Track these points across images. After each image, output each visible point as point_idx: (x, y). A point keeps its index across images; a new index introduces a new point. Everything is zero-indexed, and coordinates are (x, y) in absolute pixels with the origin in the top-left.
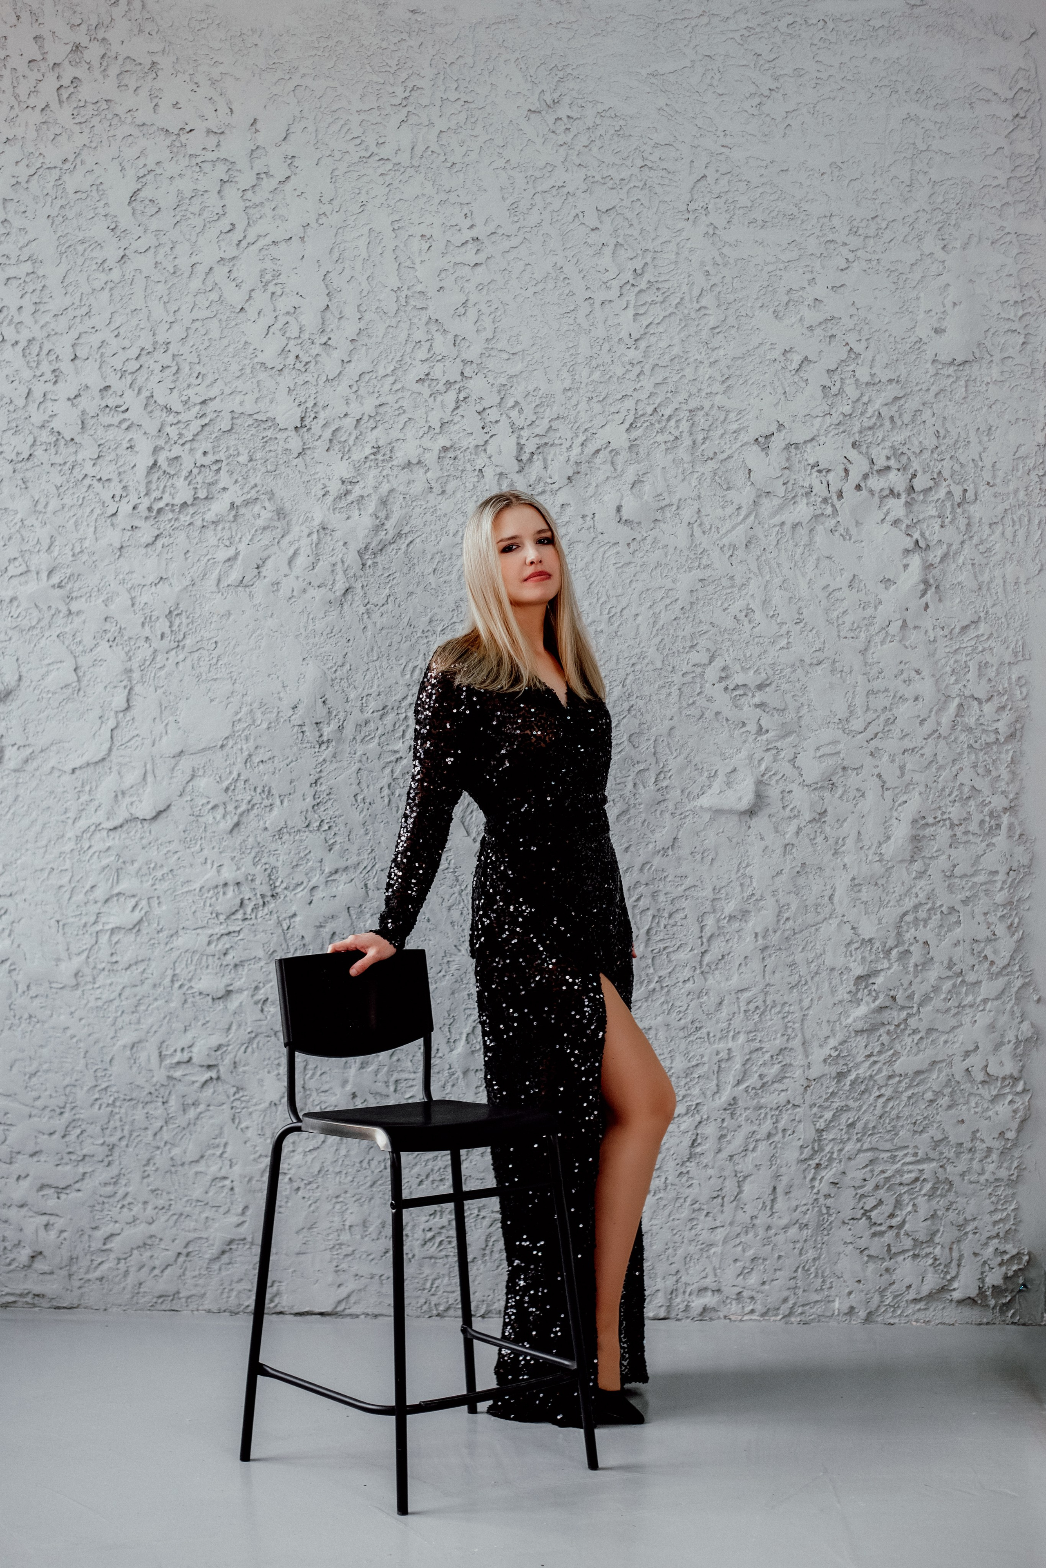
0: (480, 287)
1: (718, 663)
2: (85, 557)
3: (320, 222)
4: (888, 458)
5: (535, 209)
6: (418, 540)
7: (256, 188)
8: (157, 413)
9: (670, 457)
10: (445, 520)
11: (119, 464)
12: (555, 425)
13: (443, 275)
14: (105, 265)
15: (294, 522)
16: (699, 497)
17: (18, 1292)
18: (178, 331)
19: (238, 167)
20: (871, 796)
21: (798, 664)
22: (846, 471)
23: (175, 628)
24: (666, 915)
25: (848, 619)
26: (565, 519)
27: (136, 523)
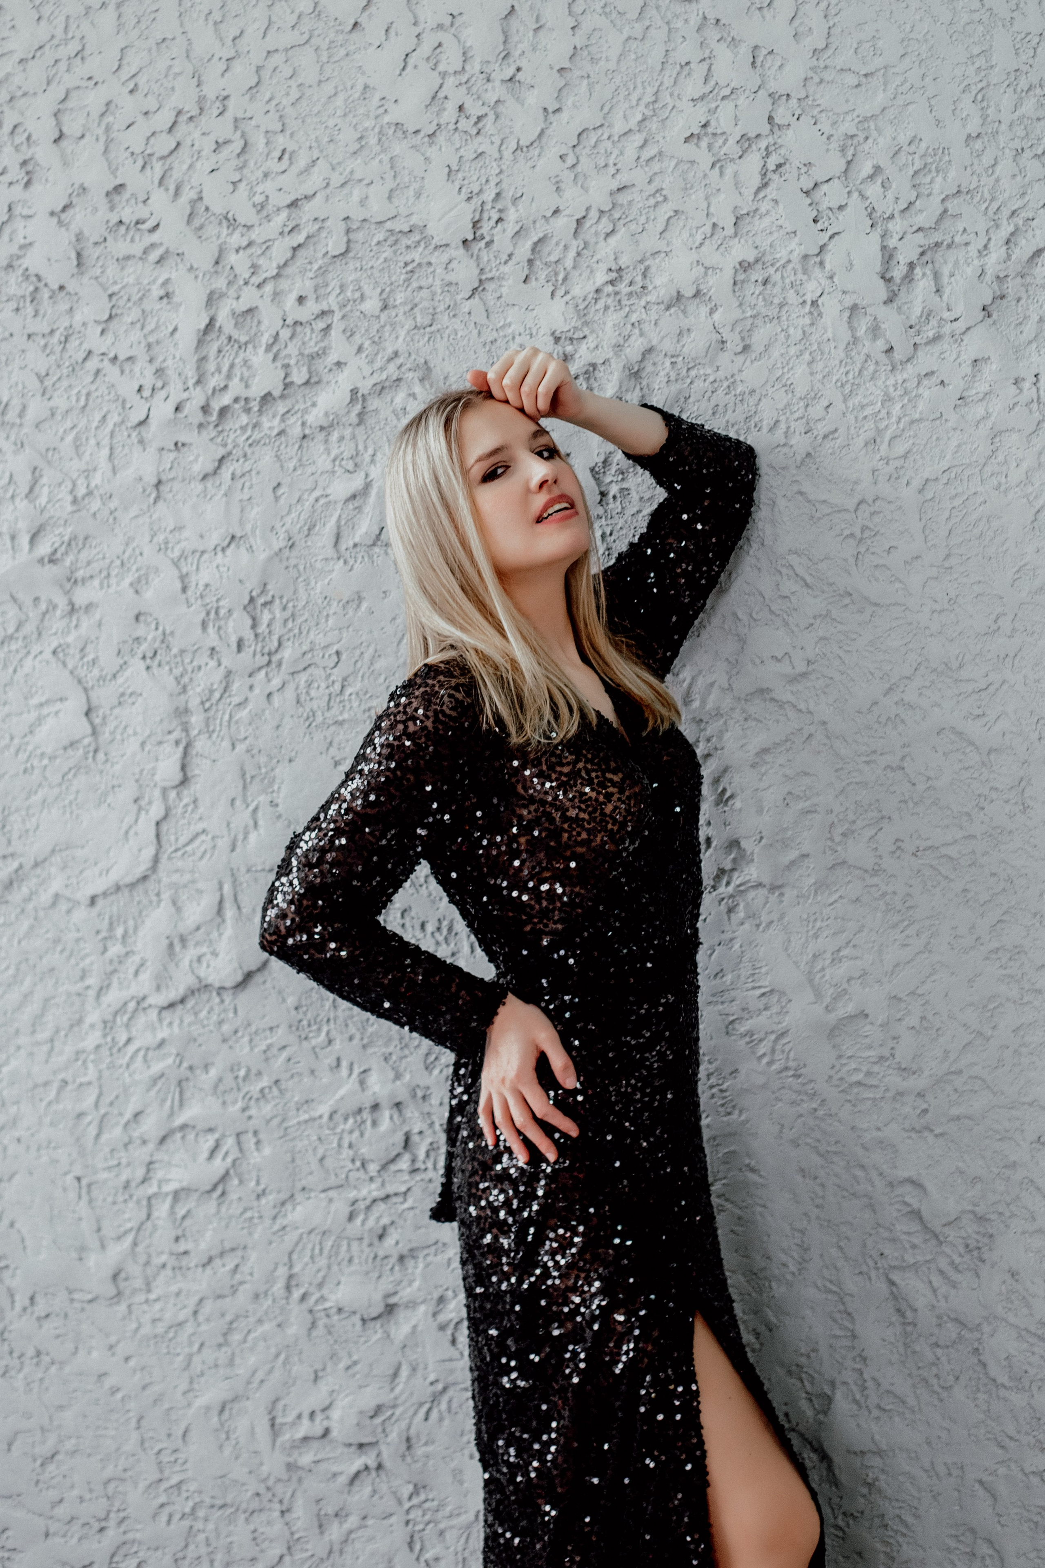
2: (95, 505)
8: (210, 231)
10: (752, 401)
11: (146, 331)
12: (952, 206)
18: (241, 74)
23: (262, 628)
26: (982, 387)
27: (183, 438)
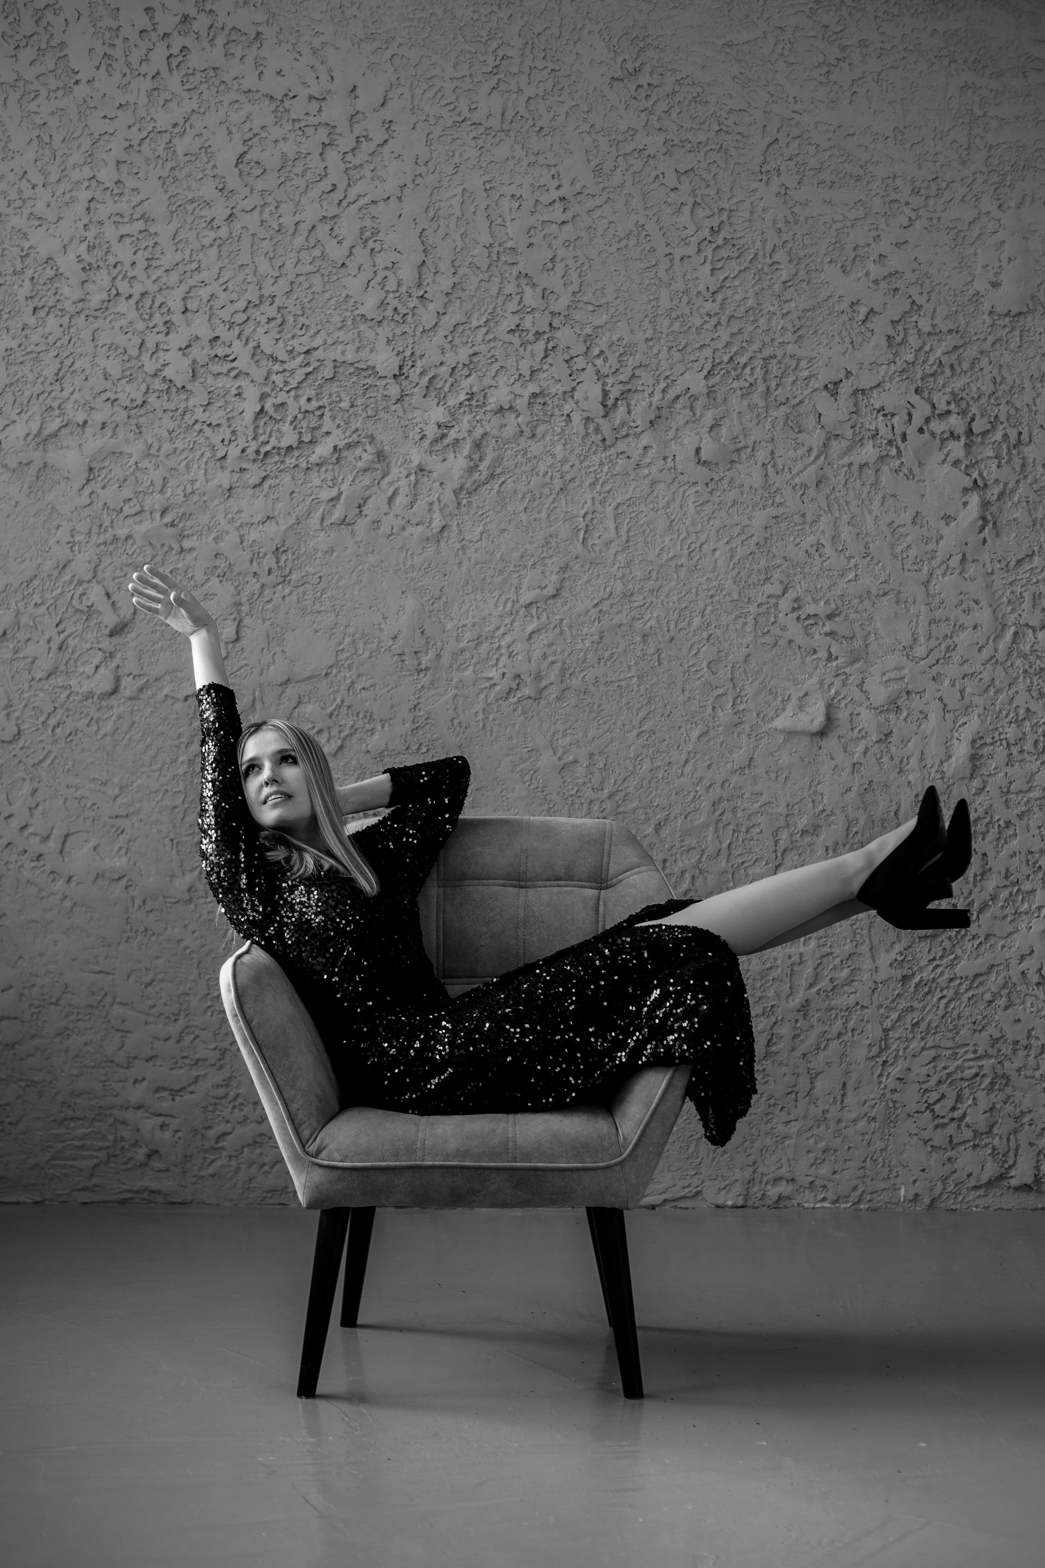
0: (567, 244)
1: (791, 595)
2: (196, 498)
3: (417, 182)
4: (949, 403)
5: (618, 171)
6: (509, 481)
7: (357, 151)
8: (263, 363)
9: (745, 402)
10: (535, 462)
11: (228, 410)
12: (637, 372)
13: (532, 232)
14: (214, 224)
15: (392, 464)
16: (773, 440)
17: (135, 1189)
18: (283, 285)
19: (338, 131)
20: (933, 718)
21: (865, 595)
22: (910, 415)
23: (281, 564)
24: (744, 830)
25: (912, 553)
26: (648, 460)
27: (245, 466)
